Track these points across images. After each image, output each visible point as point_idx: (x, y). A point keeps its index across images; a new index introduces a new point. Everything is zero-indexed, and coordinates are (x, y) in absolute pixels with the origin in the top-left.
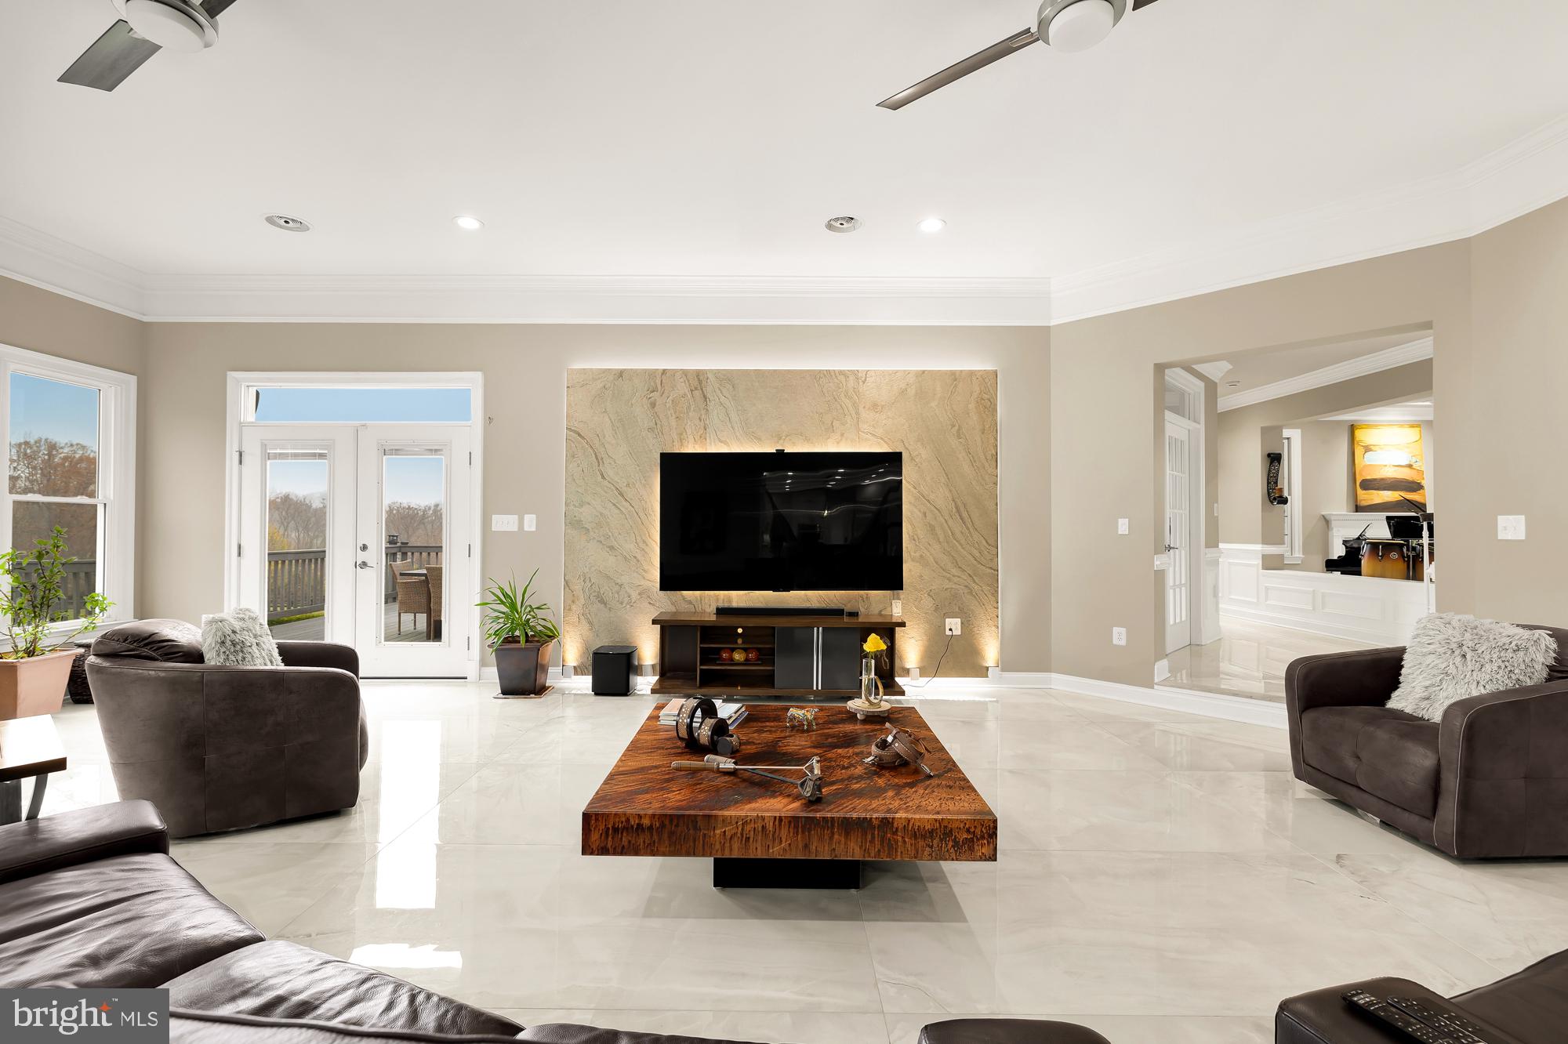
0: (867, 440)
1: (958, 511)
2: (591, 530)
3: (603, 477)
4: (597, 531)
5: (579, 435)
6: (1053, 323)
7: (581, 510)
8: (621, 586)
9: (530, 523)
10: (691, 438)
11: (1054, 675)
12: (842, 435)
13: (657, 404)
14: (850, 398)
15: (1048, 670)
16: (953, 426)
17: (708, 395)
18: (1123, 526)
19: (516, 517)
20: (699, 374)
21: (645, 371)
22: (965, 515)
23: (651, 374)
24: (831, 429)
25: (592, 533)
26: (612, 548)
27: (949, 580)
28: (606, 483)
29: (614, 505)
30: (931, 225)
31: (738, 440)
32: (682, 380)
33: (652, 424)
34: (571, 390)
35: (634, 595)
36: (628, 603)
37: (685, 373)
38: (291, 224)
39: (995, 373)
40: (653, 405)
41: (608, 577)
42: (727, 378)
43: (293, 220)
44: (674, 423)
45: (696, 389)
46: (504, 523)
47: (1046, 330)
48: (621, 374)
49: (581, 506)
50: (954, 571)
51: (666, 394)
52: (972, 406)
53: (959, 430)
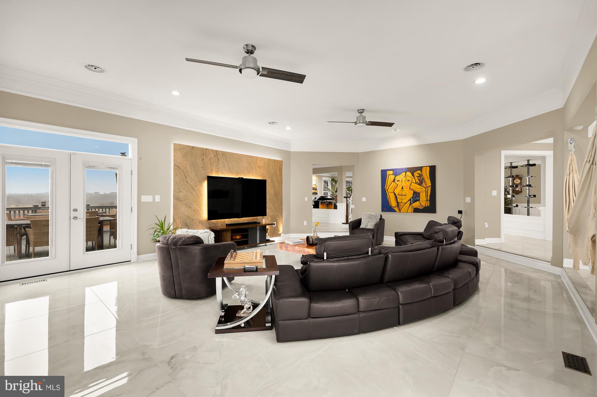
0: (258, 176)
1: (275, 195)
2: (183, 201)
3: (187, 183)
4: (185, 201)
5: (179, 167)
6: (291, 151)
7: (179, 194)
8: (193, 220)
9: (158, 198)
10: (214, 172)
11: (291, 234)
12: (252, 174)
13: (204, 159)
14: (254, 164)
15: (290, 233)
16: (275, 174)
17: (219, 159)
18: (306, 199)
19: (152, 196)
20: (216, 151)
21: (201, 148)
22: (277, 196)
23: (203, 149)
24: (250, 172)
25: (183, 202)
26: (190, 207)
27: (274, 212)
28: (188, 185)
29: (191, 192)
30: (288, 128)
31: (227, 173)
32: (212, 153)
33: (203, 166)
34: (175, 151)
35: (197, 223)
36: (195, 226)
37: (213, 150)
38: (97, 69)
39: (282, 161)
40: (203, 159)
41: (189, 217)
42: (224, 154)
43: (98, 67)
44: (209, 166)
45: (216, 156)
46: (147, 199)
47: (290, 152)
48: (193, 147)
49: (179, 192)
50: (275, 210)
51: (207, 157)
52: (278, 169)
53: (276, 175)
